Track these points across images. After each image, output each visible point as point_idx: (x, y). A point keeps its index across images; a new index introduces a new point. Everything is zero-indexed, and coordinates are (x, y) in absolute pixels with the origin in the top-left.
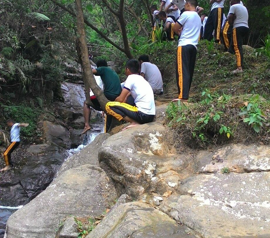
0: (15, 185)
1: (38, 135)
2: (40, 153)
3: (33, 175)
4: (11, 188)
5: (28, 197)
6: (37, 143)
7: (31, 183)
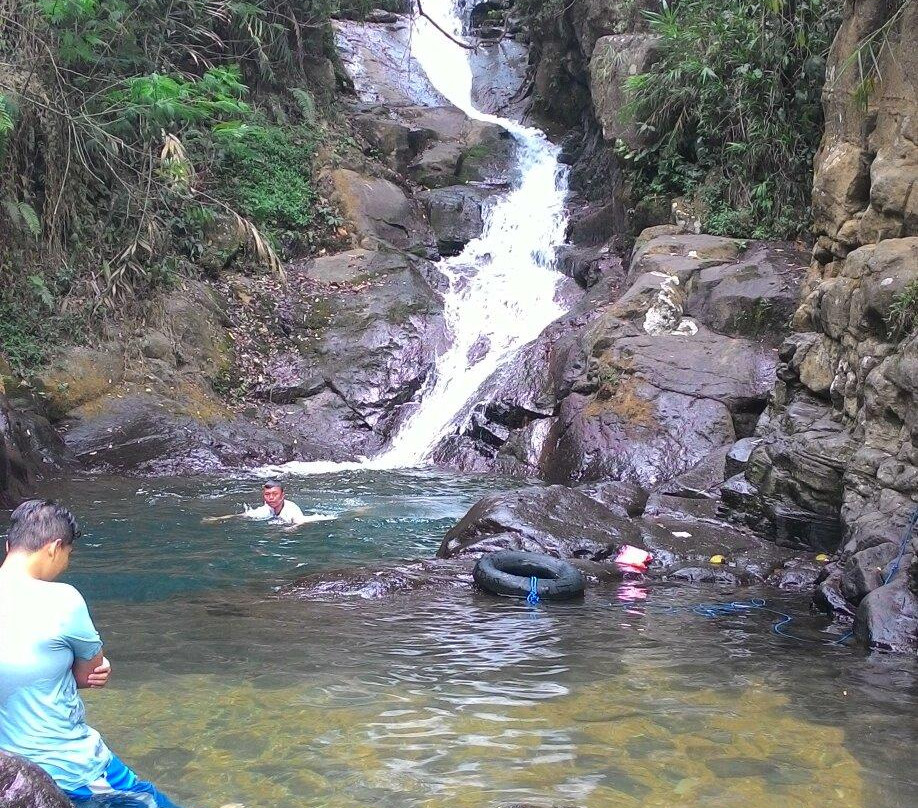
0: (315, 392)
1: (330, 223)
2: (355, 282)
3: (362, 356)
4: (307, 402)
5: (371, 429)
6: (333, 249)
7: (367, 385)
